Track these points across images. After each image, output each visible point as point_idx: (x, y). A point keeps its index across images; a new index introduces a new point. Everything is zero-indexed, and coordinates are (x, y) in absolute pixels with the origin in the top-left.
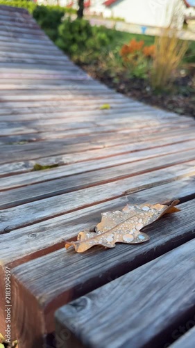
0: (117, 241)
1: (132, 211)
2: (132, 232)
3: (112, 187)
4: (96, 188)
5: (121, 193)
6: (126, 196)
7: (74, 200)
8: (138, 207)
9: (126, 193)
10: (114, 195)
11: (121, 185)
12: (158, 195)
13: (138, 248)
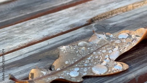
0: (85, 74)
1: (102, 40)
2: (105, 63)
3: (69, 15)
4: (43, 19)
5: (85, 22)
6: (93, 25)
7: (11, 38)
8: (111, 36)
9: (92, 21)
10: (73, 25)
11: (83, 11)
12: (141, 18)
13: (114, 79)
